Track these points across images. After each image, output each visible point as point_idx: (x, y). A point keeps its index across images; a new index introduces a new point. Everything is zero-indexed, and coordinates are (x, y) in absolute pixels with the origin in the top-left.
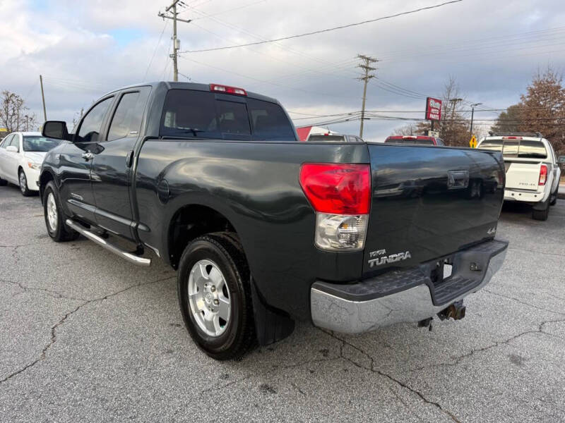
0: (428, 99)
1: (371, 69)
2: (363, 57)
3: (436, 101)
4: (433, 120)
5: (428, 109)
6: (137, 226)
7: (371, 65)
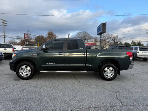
0: (24, 34)
1: (5, 23)
2: (2, 20)
3: (26, 34)
4: (26, 39)
5: (25, 36)
6: (86, 65)
7: (5, 22)
